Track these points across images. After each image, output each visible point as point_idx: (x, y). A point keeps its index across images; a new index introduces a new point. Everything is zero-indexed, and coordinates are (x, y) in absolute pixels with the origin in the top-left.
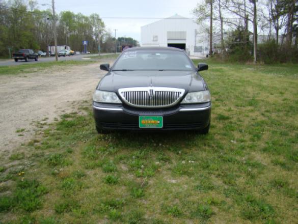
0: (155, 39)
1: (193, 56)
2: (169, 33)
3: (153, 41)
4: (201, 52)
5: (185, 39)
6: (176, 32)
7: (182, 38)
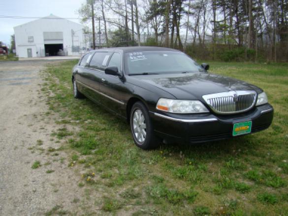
0: (31, 40)
1: (71, 56)
2: (45, 33)
3: (29, 41)
4: (79, 51)
5: (62, 40)
6: (51, 32)
7: (59, 38)
